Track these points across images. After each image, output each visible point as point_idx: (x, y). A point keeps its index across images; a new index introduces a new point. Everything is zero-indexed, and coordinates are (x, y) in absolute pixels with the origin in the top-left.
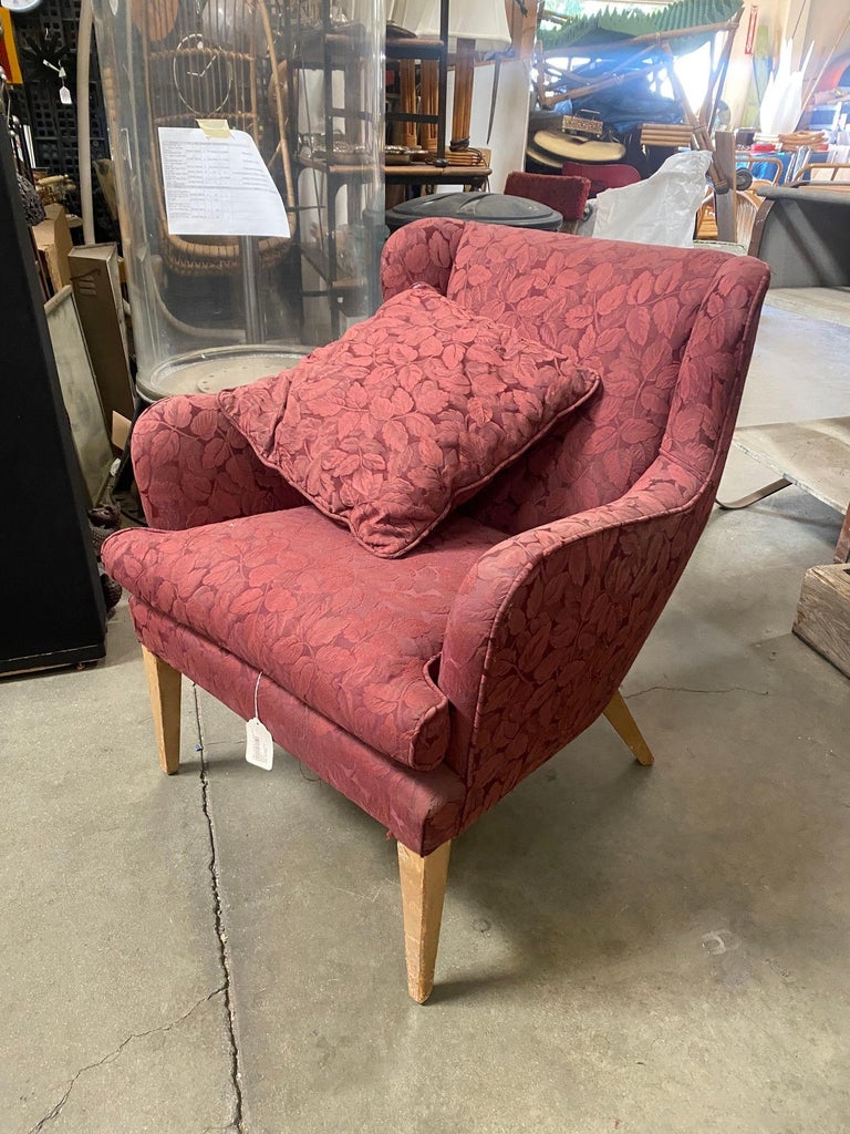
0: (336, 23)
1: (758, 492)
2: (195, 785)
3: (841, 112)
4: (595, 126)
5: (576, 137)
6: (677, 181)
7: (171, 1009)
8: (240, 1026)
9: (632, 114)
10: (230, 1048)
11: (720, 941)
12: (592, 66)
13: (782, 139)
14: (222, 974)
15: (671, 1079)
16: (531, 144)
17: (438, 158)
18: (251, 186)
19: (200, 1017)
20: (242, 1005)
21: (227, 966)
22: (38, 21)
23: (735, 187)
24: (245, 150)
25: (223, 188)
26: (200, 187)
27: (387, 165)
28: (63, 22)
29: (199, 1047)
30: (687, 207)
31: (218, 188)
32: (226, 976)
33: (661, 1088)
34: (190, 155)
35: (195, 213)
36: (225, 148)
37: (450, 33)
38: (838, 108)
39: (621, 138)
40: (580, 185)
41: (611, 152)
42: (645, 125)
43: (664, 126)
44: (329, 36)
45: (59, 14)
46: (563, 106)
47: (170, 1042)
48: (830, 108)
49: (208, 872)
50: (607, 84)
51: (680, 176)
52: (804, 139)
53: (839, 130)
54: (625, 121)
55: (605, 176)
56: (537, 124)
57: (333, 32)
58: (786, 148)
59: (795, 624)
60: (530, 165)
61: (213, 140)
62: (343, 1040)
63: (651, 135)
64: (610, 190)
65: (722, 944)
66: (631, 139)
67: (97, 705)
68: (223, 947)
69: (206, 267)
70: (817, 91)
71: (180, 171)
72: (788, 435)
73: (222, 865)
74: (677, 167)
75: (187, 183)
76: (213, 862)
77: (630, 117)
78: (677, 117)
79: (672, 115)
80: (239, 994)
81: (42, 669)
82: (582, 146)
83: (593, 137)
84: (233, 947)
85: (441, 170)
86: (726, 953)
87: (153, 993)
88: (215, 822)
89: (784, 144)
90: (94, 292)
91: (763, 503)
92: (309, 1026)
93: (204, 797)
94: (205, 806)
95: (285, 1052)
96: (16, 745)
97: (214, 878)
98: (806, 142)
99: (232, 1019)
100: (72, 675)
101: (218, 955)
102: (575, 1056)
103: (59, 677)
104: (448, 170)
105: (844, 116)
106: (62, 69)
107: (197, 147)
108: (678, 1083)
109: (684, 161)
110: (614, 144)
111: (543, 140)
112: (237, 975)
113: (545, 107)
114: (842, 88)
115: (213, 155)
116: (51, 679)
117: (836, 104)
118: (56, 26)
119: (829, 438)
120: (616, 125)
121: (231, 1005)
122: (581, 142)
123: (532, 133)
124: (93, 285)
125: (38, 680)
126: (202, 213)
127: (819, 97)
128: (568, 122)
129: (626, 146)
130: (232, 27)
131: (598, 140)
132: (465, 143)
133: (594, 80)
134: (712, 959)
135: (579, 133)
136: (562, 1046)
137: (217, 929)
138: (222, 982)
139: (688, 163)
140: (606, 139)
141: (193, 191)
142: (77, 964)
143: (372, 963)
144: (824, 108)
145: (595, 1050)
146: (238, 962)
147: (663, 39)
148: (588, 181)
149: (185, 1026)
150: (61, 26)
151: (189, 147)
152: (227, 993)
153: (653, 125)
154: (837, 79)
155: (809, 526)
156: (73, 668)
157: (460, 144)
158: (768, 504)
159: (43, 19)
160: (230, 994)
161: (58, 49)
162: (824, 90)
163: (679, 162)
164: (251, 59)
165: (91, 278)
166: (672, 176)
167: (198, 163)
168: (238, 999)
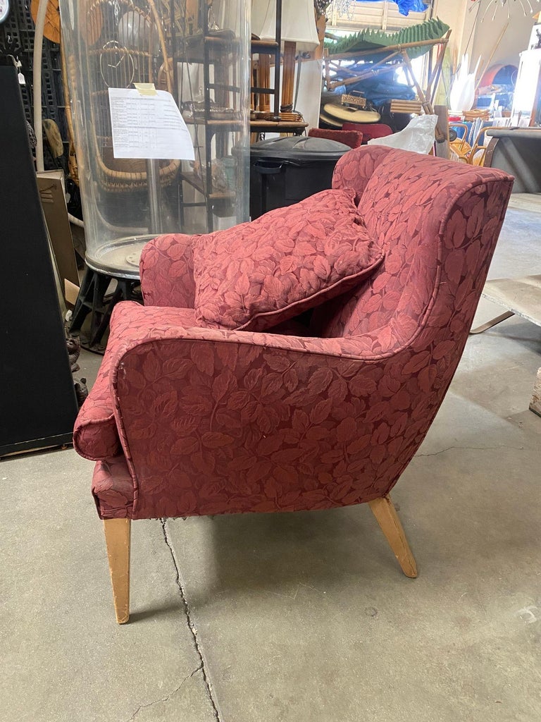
0: (211, 31)
1: (490, 323)
2: (157, 524)
3: (495, 99)
4: (362, 101)
5: (350, 108)
6: (418, 133)
7: (166, 684)
8: (217, 694)
9: (383, 94)
10: (213, 711)
11: (531, 613)
12: (355, 66)
13: (464, 113)
14: (198, 657)
15: (522, 711)
16: (323, 112)
17: (275, 115)
18: (169, 127)
19: (187, 690)
20: (216, 679)
21: (200, 651)
22: (4, 31)
23: (449, 139)
24: (167, 103)
25: (151, 128)
26: (135, 127)
27: (251, 120)
28: (20, 31)
29: (190, 711)
30: (424, 149)
31: (147, 128)
32: (201, 658)
33: (515, 718)
34: (129, 106)
35: (132, 144)
36: (152, 102)
37: (282, 38)
38: (493, 97)
39: (377, 109)
40: (356, 136)
41: (373, 117)
42: (393, 100)
43: (404, 101)
44: (208, 38)
45: (17, 26)
46: (340, 89)
47: (169, 709)
48: (488, 97)
49: (176, 584)
50: (368, 75)
51: (420, 130)
52: (478, 114)
53: (495, 110)
54: (379, 99)
55: (370, 131)
56: (326, 100)
57: (210, 36)
58: (467, 119)
59: (531, 404)
60: (322, 124)
61: (145, 96)
62: (292, 700)
63: (396, 107)
64: (373, 139)
65: (533, 615)
66: (384, 109)
67: (80, 473)
68: (195, 638)
69: (122, 186)
70: (480, 87)
71: (123, 117)
72: (508, 285)
73: (185, 579)
74: (418, 124)
75: (126, 124)
76: (178, 577)
77: (382, 96)
78: (410, 97)
79: (408, 95)
80: (212, 671)
81: (38, 449)
82: (354, 113)
83: (360, 108)
84: (203, 637)
85: (277, 123)
86: (537, 622)
87: (151, 674)
88: (175, 549)
89: (466, 116)
90: (52, 201)
91: (493, 330)
92: (266, 691)
93: (165, 533)
94: (166, 538)
95: (253, 711)
96: (26, 503)
97: (181, 589)
98: (479, 115)
99: (210, 689)
100: (58, 453)
101: (193, 644)
102: (453, 700)
103: (49, 454)
104: (281, 123)
105: (497, 102)
106: (19, 62)
107: (134, 101)
108: (526, 713)
109: (422, 121)
110: (373, 112)
111: (330, 109)
112: (209, 658)
113: (329, 89)
114: (495, 85)
115: (146, 107)
116: (44, 456)
117: (492, 94)
118: (15, 35)
119: (533, 287)
120: (374, 101)
121: (208, 679)
122: (354, 111)
123: (322, 105)
124: (51, 196)
125: (35, 457)
126: (137, 144)
127: (481, 91)
128: (345, 98)
129: (380, 113)
130: (137, 35)
131: (363, 110)
132: (290, 107)
133: (360, 73)
134: (529, 627)
135: (351, 105)
136: (444, 694)
137: (189, 625)
138: (200, 663)
139: (424, 122)
140: (368, 110)
141: (131, 130)
142: (92, 656)
143: (302, 642)
144: (485, 97)
145: (466, 694)
146: (207, 647)
147: (403, 48)
148: (361, 134)
149: (178, 697)
150: (18, 34)
151: (128, 101)
152: (203, 670)
153: (396, 100)
154: (492, 80)
155: (524, 342)
156: (59, 448)
157: (287, 108)
158: (495, 330)
159: (7, 30)
160: (206, 672)
161: (16, 49)
162: (484, 86)
163: (419, 122)
164: (149, 55)
165: (50, 191)
166: (415, 130)
167: (135, 112)
168: (212, 675)
